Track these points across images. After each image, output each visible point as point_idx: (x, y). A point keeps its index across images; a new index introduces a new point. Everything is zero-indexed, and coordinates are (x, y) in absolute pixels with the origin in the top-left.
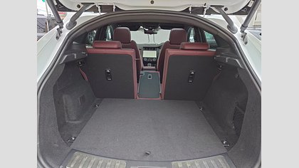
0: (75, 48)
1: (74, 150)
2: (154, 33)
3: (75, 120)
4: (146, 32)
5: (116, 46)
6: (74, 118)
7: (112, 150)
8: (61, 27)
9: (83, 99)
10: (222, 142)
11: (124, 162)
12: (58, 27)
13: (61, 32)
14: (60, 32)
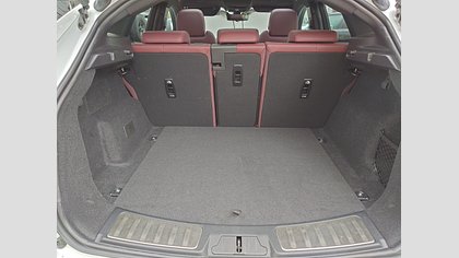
0: (111, 43)
1: (119, 209)
2: (242, 20)
3: (120, 162)
4: (229, 18)
5: (180, 40)
6: (118, 158)
7: (179, 208)
8: (86, 7)
9: (130, 127)
10: (357, 193)
11: (199, 228)
12: (80, 6)
13: (87, 16)
14: (84, 16)
